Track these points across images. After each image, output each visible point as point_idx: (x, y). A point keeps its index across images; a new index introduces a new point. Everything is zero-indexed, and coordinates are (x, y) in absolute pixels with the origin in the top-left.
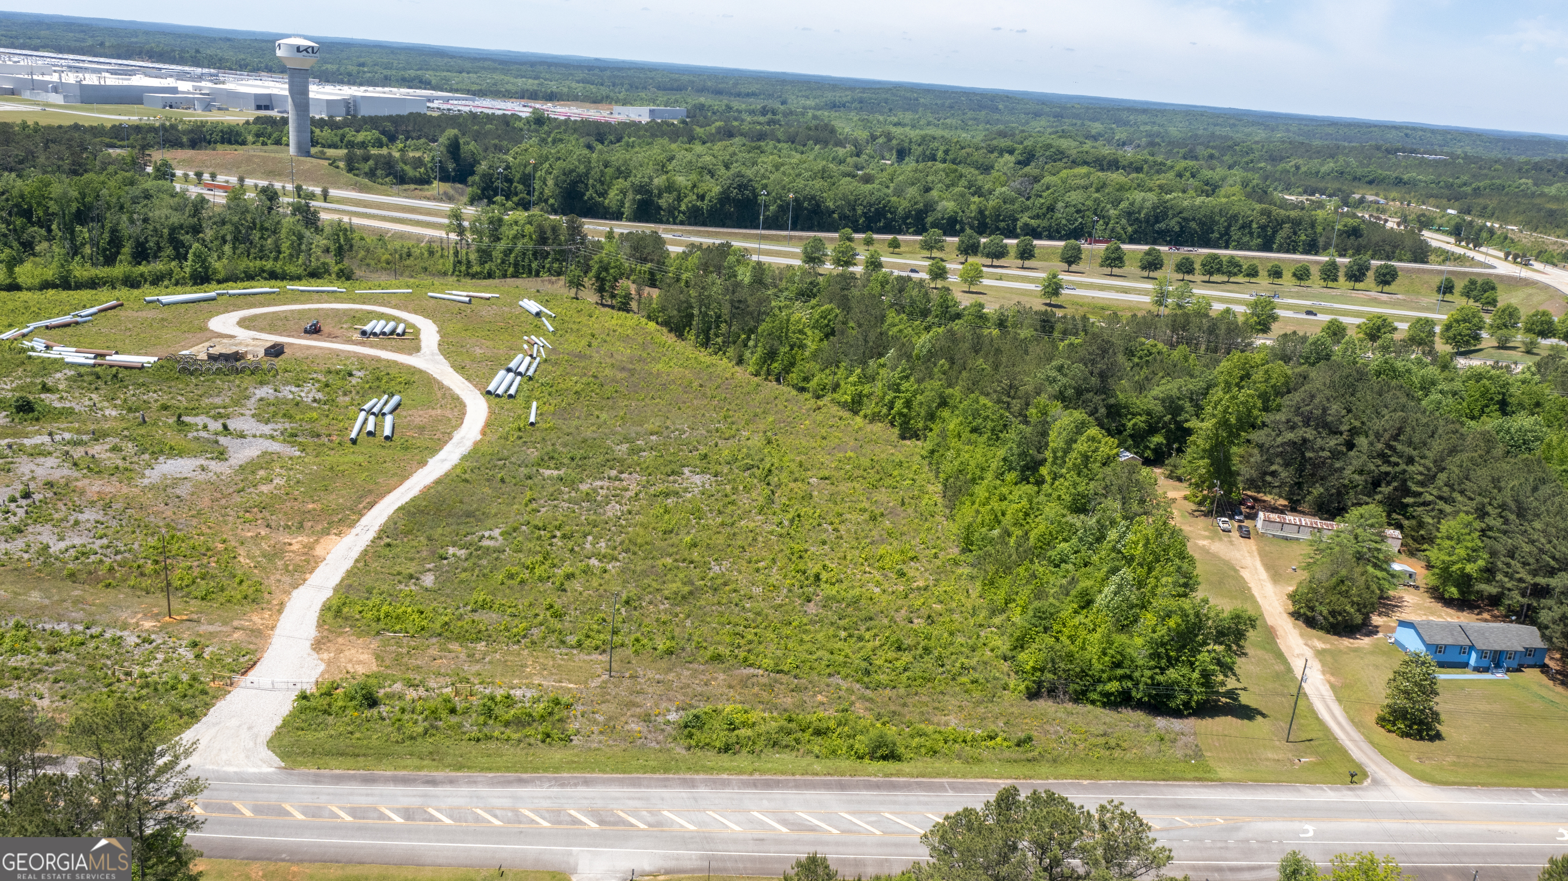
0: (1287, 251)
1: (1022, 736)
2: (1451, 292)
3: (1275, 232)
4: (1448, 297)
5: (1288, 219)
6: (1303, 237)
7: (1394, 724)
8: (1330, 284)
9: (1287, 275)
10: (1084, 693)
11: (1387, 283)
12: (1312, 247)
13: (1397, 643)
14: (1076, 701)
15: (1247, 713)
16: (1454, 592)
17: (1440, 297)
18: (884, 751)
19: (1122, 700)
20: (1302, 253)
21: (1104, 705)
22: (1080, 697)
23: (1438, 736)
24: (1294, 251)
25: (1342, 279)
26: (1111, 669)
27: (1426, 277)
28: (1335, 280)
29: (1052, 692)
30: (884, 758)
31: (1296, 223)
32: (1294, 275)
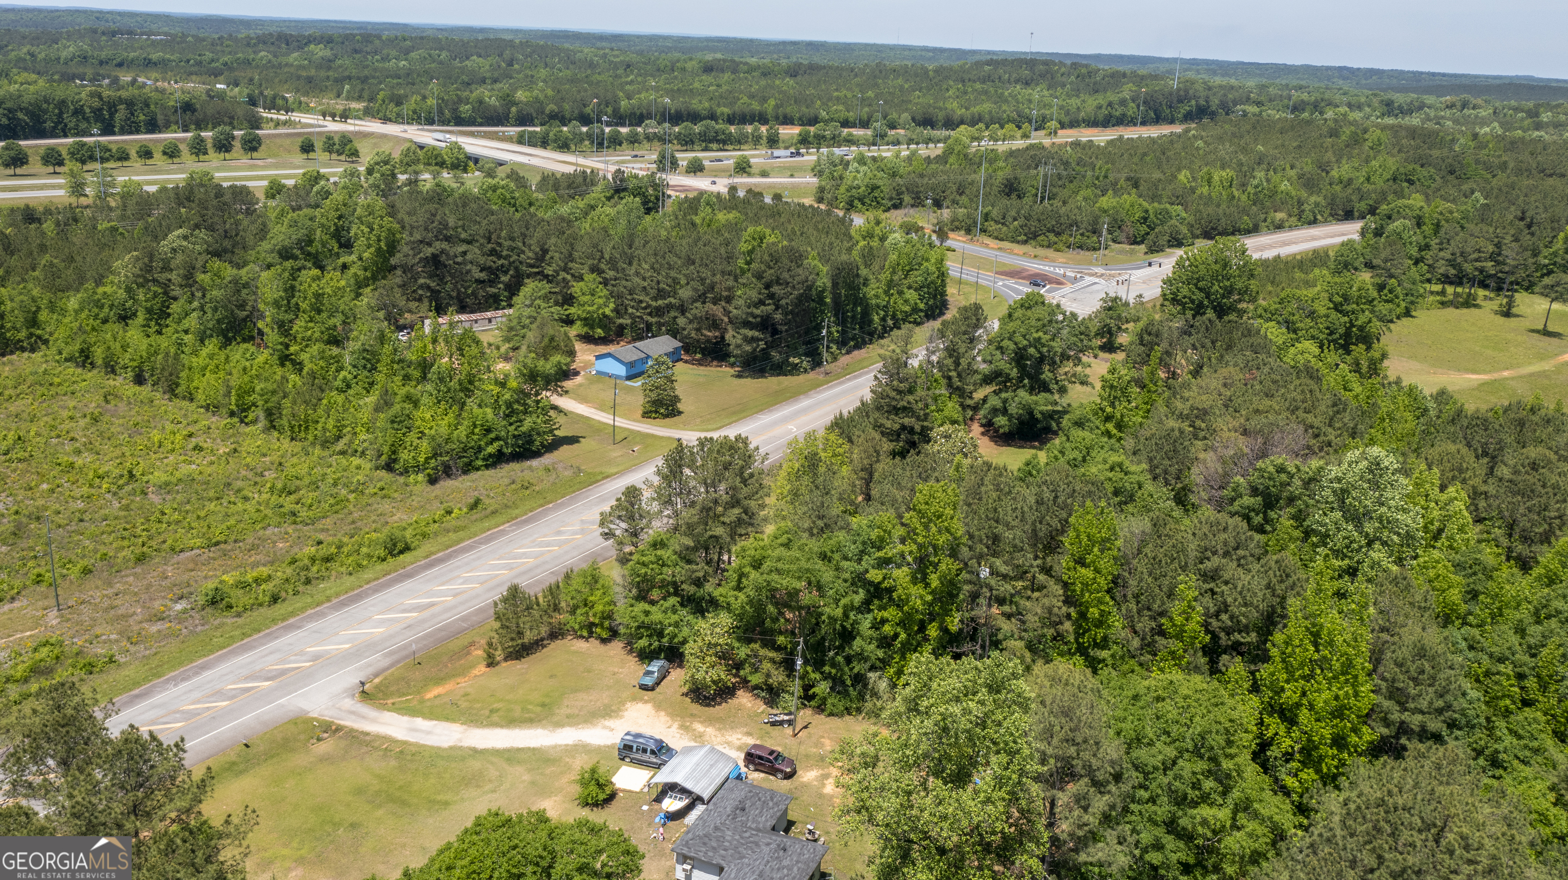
0: (131, 133)
1: (472, 501)
2: (313, 151)
3: (112, 115)
4: (312, 155)
5: (121, 100)
6: (142, 117)
7: (656, 412)
8: (202, 157)
9: (157, 155)
10: (469, 464)
11: (254, 149)
12: (153, 126)
13: (599, 373)
14: (465, 472)
15: (572, 440)
16: (599, 332)
17: (305, 156)
18: (400, 546)
19: (499, 459)
20: (146, 133)
21: (487, 467)
22: (468, 468)
23: (680, 413)
24: (138, 132)
25: (211, 151)
26: (485, 435)
27: (278, 141)
28: (206, 153)
29: (447, 472)
30: (401, 552)
31: (130, 104)
32: (165, 153)
